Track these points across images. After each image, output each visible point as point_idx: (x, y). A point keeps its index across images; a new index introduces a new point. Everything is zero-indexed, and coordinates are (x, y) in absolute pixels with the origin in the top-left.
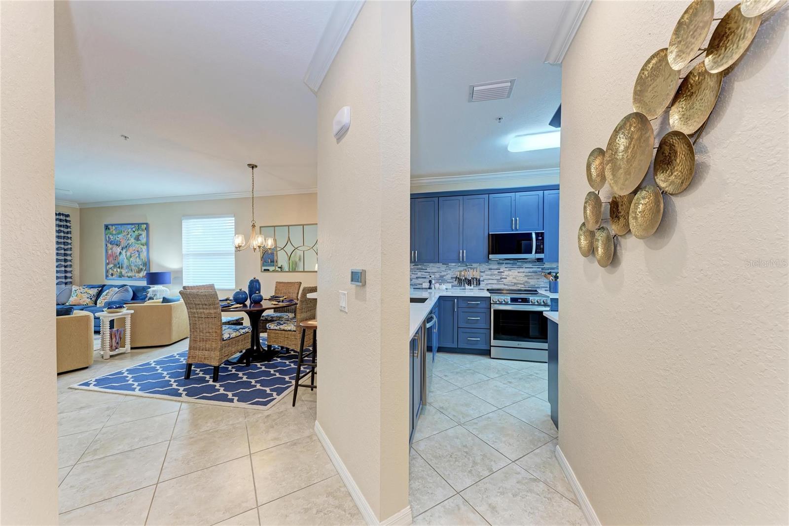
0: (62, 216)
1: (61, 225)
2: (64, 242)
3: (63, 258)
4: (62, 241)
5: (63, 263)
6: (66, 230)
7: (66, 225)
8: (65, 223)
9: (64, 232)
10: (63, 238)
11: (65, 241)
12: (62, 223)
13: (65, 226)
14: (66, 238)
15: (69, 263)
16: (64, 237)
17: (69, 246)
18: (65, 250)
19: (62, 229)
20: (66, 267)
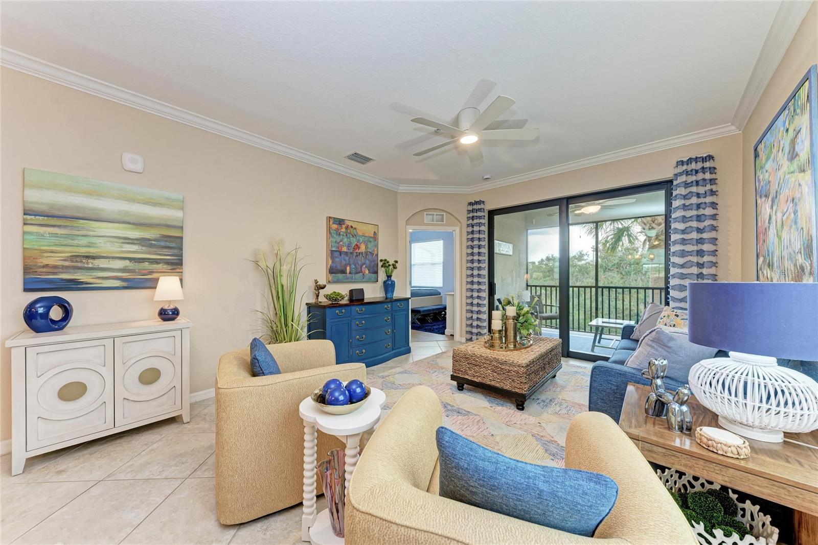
0: (694, 163)
1: (692, 182)
2: (698, 216)
3: (695, 248)
4: (694, 213)
5: (695, 259)
6: (701, 190)
7: (704, 180)
8: (700, 176)
9: (698, 195)
10: (695, 207)
11: (701, 212)
12: (694, 178)
13: (701, 183)
14: (702, 206)
15: (706, 259)
16: (698, 206)
17: (707, 223)
18: (699, 230)
19: (694, 189)
20: (700, 265)
